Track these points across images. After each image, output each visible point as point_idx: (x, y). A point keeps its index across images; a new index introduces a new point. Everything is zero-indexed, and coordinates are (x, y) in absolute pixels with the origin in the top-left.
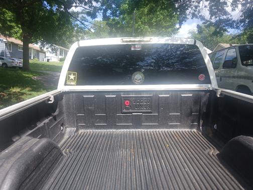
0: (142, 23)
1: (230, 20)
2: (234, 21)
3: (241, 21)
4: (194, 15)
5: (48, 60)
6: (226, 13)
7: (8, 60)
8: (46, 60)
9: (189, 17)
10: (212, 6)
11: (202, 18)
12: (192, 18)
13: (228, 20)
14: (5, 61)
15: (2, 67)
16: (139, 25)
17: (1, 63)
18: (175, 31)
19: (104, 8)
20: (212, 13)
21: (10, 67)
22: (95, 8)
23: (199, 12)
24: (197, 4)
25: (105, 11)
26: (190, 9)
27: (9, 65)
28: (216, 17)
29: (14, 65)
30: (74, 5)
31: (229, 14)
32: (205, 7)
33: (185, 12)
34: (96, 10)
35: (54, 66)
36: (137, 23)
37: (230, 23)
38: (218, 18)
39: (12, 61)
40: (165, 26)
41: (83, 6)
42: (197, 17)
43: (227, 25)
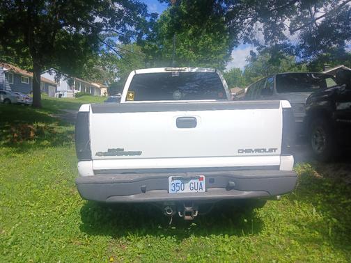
0: (185, 48)
1: (288, 46)
2: (293, 47)
3: (301, 47)
4: (246, 40)
5: (60, 95)
6: (283, 37)
7: (12, 95)
8: (57, 95)
9: (241, 41)
10: (268, 29)
11: (256, 43)
12: (244, 44)
13: (285, 46)
14: (7, 96)
15: (3, 103)
16: (181, 50)
17: (2, 99)
18: (228, 58)
19: (139, 32)
20: (267, 38)
21: (15, 104)
22: (129, 32)
23: (252, 36)
24: (249, 26)
25: (140, 35)
26: (241, 32)
27: (13, 101)
28: (273, 42)
29: (19, 100)
30: (104, 28)
31: (287, 39)
32: (259, 30)
33: (236, 36)
34: (130, 33)
35: (70, 103)
36: (178, 47)
37: (289, 49)
38: (274, 44)
39: (16, 95)
40: (215, 51)
41: (115, 30)
42: (250, 42)
43: (285, 51)
